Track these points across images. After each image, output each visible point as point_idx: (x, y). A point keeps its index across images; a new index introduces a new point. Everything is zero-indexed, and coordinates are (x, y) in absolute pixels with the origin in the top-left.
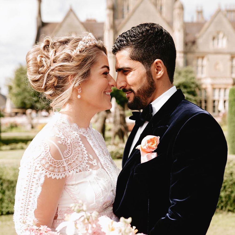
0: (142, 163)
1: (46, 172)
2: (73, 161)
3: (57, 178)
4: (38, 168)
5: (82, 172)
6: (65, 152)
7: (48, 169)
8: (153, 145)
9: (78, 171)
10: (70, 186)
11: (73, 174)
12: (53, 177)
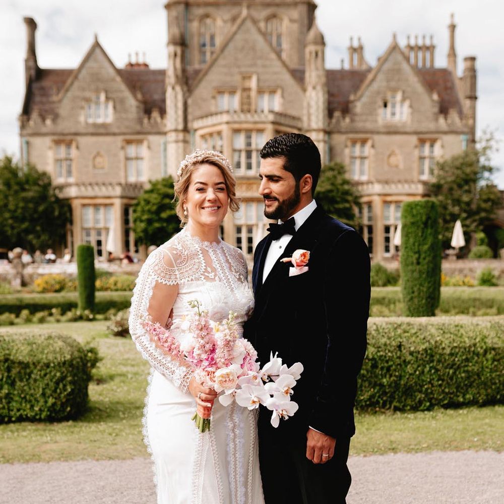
0: (290, 276)
1: (158, 277)
2: (185, 270)
3: (168, 284)
4: (151, 273)
5: (195, 282)
6: (179, 261)
7: (159, 274)
8: (305, 259)
9: (190, 279)
10: (184, 295)
11: (184, 282)
12: (164, 283)
